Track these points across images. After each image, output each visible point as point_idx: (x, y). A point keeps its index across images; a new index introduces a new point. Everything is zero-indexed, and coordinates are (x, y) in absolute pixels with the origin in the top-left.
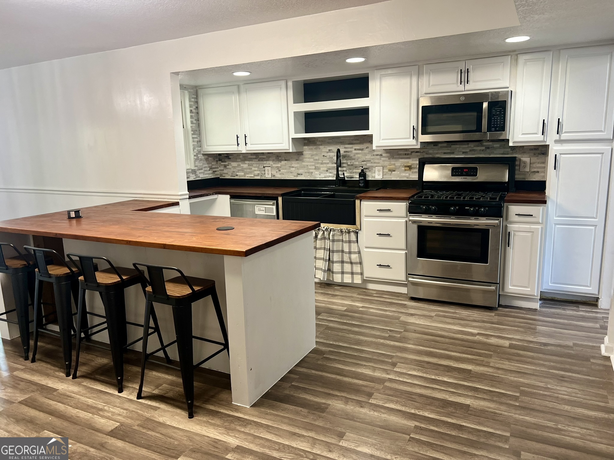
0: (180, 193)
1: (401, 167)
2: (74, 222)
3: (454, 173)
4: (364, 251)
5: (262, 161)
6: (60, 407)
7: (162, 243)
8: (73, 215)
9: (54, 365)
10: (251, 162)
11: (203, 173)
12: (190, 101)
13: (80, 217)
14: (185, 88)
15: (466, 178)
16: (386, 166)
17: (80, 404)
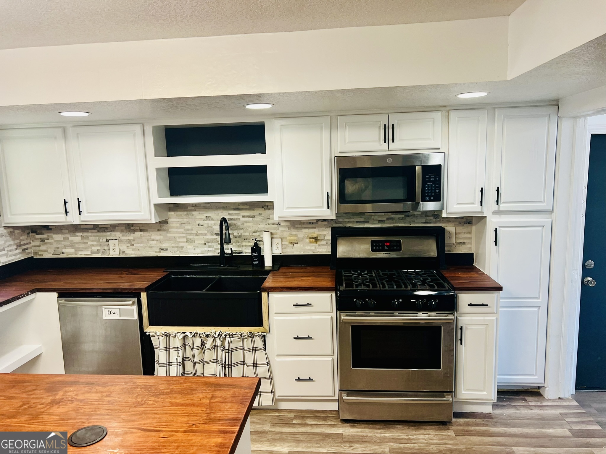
1: (304, 239)
3: (374, 248)
4: (275, 361)
5: (104, 232)
10: (85, 234)
11: (7, 255)
15: (389, 253)
16: (286, 238)
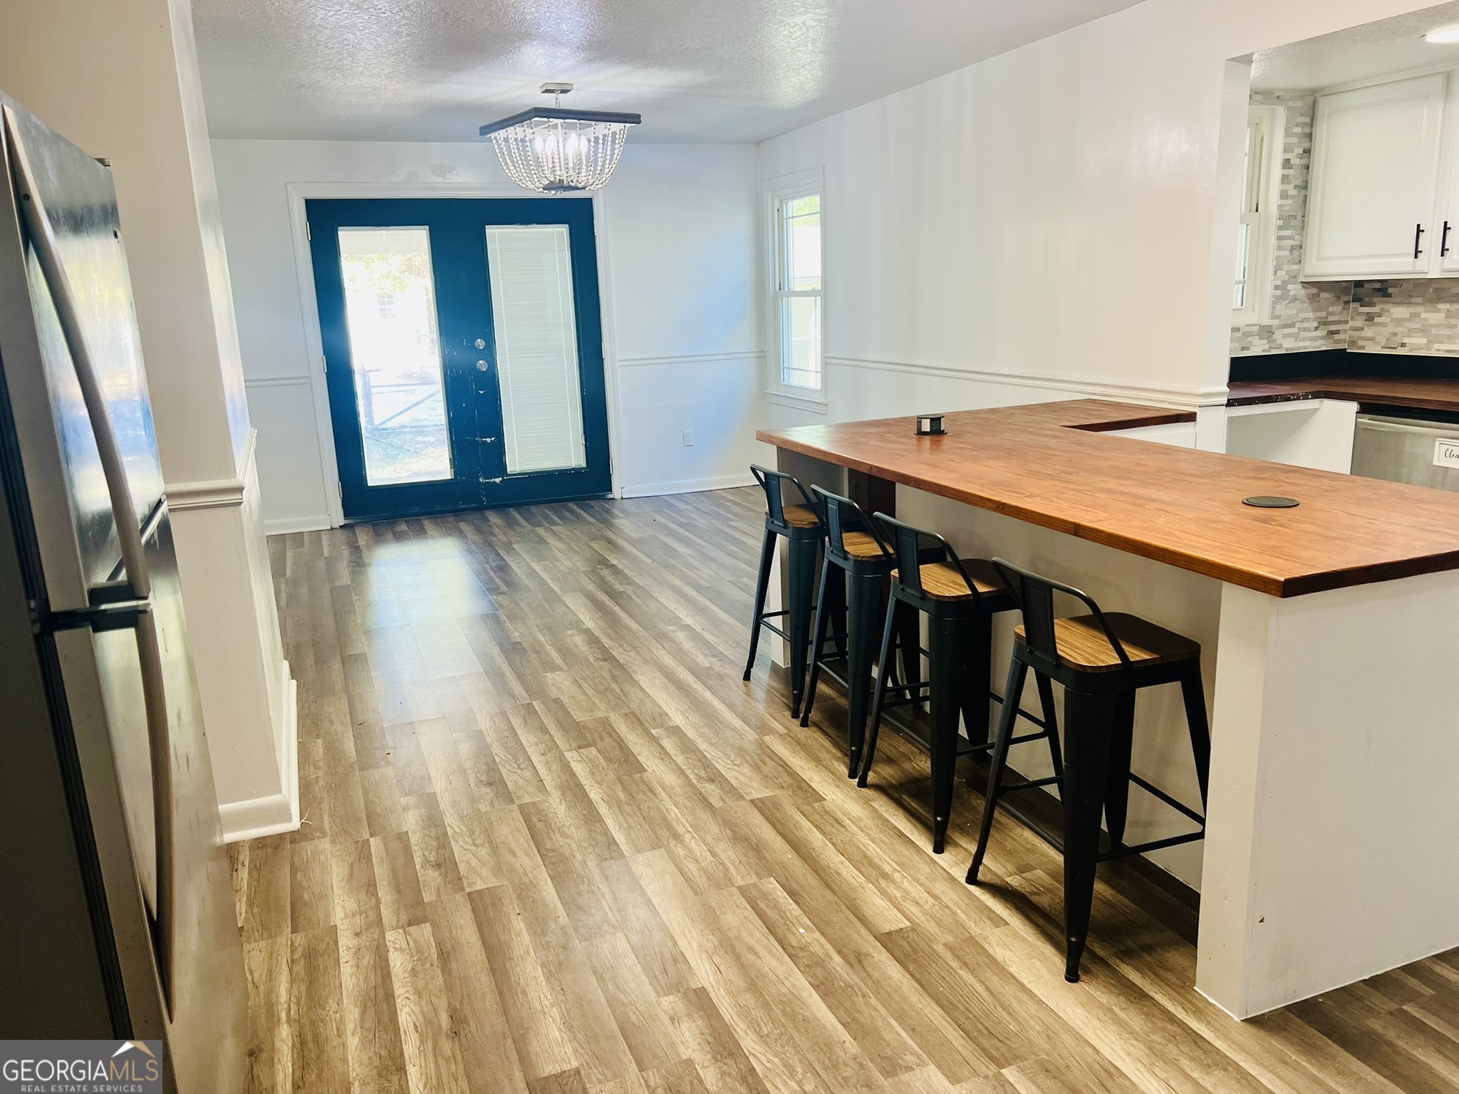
0: (1202, 390)
2: (927, 441)
6: (815, 838)
7: (1072, 520)
8: (926, 426)
9: (836, 744)
10: (1456, 307)
11: (1296, 337)
12: (1287, 133)
13: (942, 433)
14: (1278, 97)
17: (852, 846)
